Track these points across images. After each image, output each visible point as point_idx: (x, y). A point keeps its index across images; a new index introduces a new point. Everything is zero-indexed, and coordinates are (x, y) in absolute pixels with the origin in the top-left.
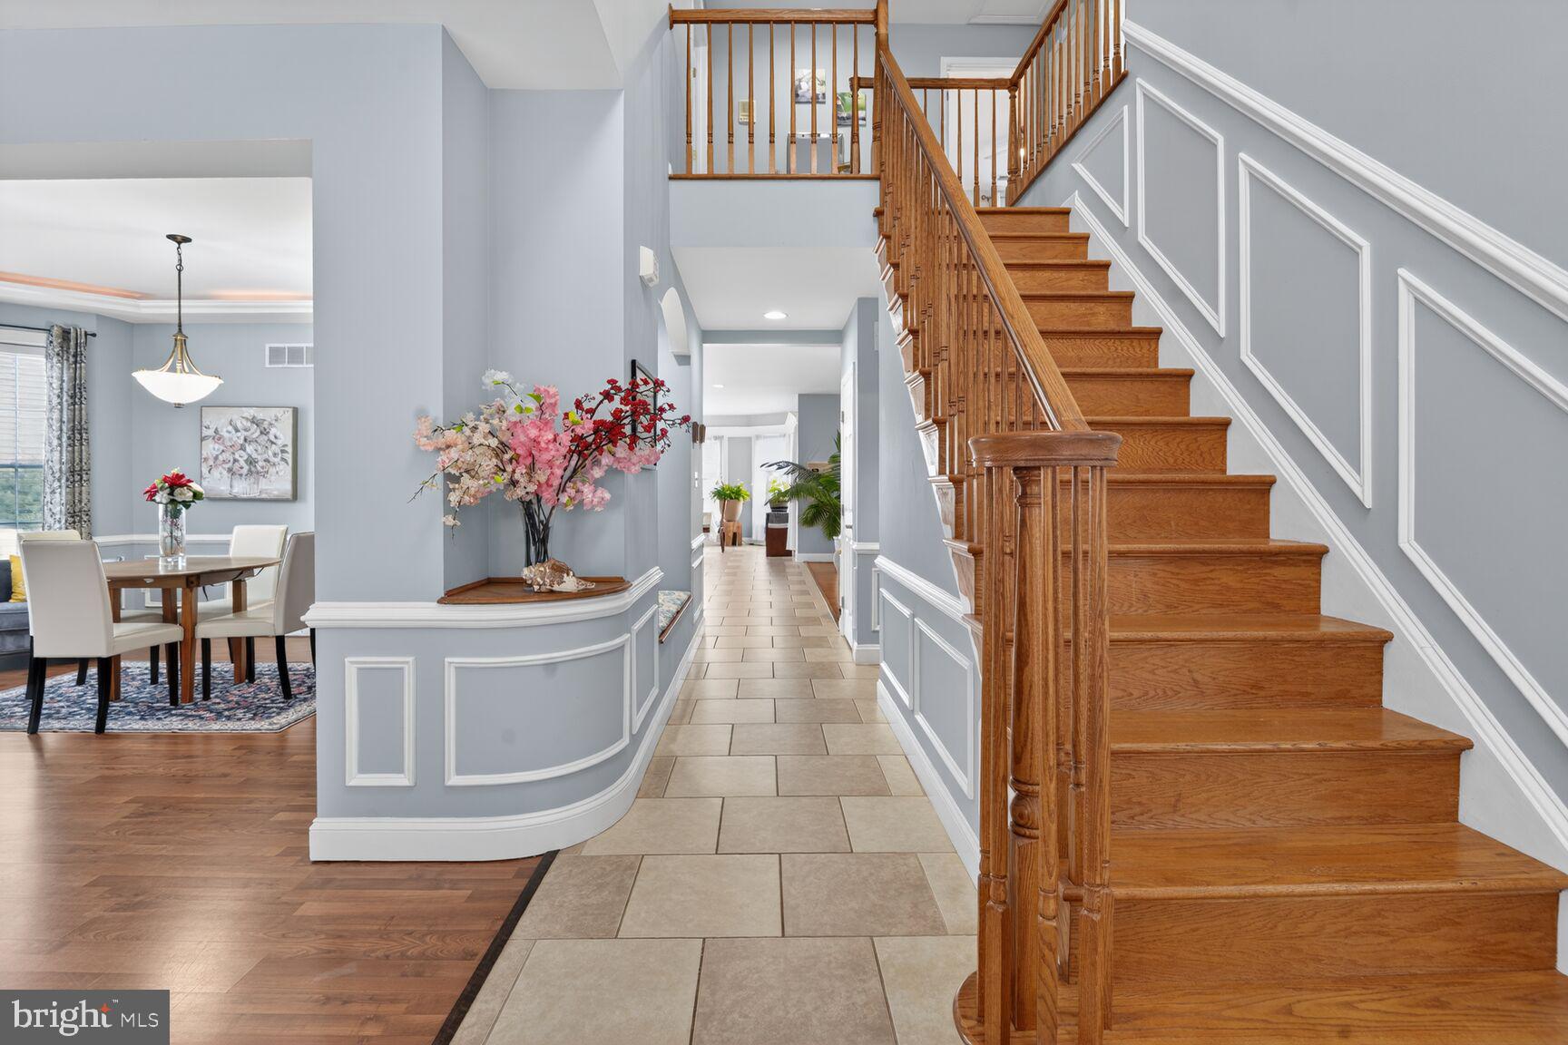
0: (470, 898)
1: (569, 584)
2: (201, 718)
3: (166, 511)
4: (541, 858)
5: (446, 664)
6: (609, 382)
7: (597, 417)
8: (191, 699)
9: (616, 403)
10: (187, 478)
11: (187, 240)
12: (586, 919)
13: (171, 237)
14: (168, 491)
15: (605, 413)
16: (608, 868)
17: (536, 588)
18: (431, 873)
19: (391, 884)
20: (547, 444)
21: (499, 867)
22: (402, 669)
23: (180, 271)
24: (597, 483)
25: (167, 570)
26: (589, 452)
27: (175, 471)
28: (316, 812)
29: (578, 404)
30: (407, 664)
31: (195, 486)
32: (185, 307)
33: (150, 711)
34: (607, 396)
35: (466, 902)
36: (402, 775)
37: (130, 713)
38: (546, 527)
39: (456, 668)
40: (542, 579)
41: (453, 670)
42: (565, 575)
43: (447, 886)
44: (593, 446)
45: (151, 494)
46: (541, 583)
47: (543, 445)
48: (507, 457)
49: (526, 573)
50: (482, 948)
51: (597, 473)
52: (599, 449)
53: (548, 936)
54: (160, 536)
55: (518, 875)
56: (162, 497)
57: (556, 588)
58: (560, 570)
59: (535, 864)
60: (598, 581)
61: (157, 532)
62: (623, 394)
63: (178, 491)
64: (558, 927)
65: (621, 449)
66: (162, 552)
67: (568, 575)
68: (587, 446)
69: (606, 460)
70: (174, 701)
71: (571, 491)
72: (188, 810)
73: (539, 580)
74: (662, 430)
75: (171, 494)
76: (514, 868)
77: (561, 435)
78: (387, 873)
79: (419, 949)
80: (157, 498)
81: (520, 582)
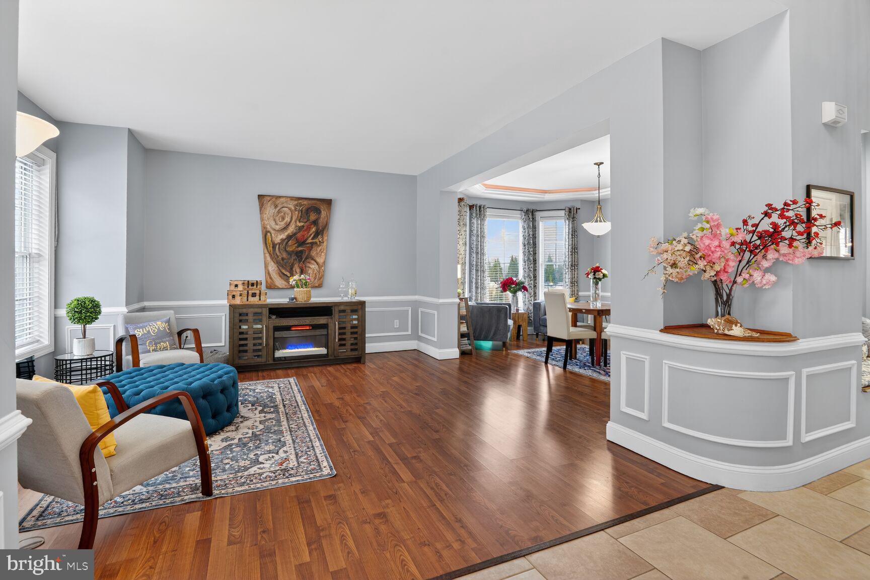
0: (662, 484)
1: (737, 331)
2: (600, 373)
3: (593, 282)
4: (711, 485)
5: (664, 364)
6: (766, 205)
7: (760, 229)
8: (599, 365)
9: (775, 218)
10: (601, 268)
11: (602, 163)
12: (714, 522)
13: (595, 164)
14: (593, 273)
15: (766, 225)
16: (748, 509)
17: (716, 331)
18: (652, 466)
19: (633, 462)
20: (715, 248)
21: (687, 479)
22: (644, 361)
23: (599, 177)
24: (767, 270)
25: (593, 307)
26: (759, 250)
27: (597, 265)
28: (609, 418)
29: (745, 222)
30: (647, 359)
31: (603, 271)
32: (601, 193)
33: (584, 366)
34: (767, 214)
35: (660, 484)
36: (643, 414)
37: (577, 365)
38: (729, 295)
39: (669, 367)
40: (719, 326)
41: (667, 368)
42: (734, 326)
43: (655, 474)
44: (761, 247)
45: (588, 274)
46: (718, 328)
47: (713, 249)
48: (697, 256)
49: (710, 322)
50: (653, 504)
51: (765, 264)
52: (766, 247)
53: (688, 518)
54: (591, 292)
55: (693, 487)
56: (591, 276)
57: (726, 332)
58: (731, 323)
59: (705, 486)
60: (762, 332)
61: (590, 291)
62: (779, 212)
63: (597, 273)
64: (695, 517)
65: (784, 248)
66: (592, 299)
67: (736, 325)
68: (756, 247)
69: (771, 255)
70: (593, 364)
71: (745, 275)
72: (577, 405)
73: (717, 326)
74: (815, 233)
75: (594, 275)
76: (695, 483)
77: (723, 242)
78: (635, 458)
79: (626, 490)
80: (590, 276)
81: (707, 326)
